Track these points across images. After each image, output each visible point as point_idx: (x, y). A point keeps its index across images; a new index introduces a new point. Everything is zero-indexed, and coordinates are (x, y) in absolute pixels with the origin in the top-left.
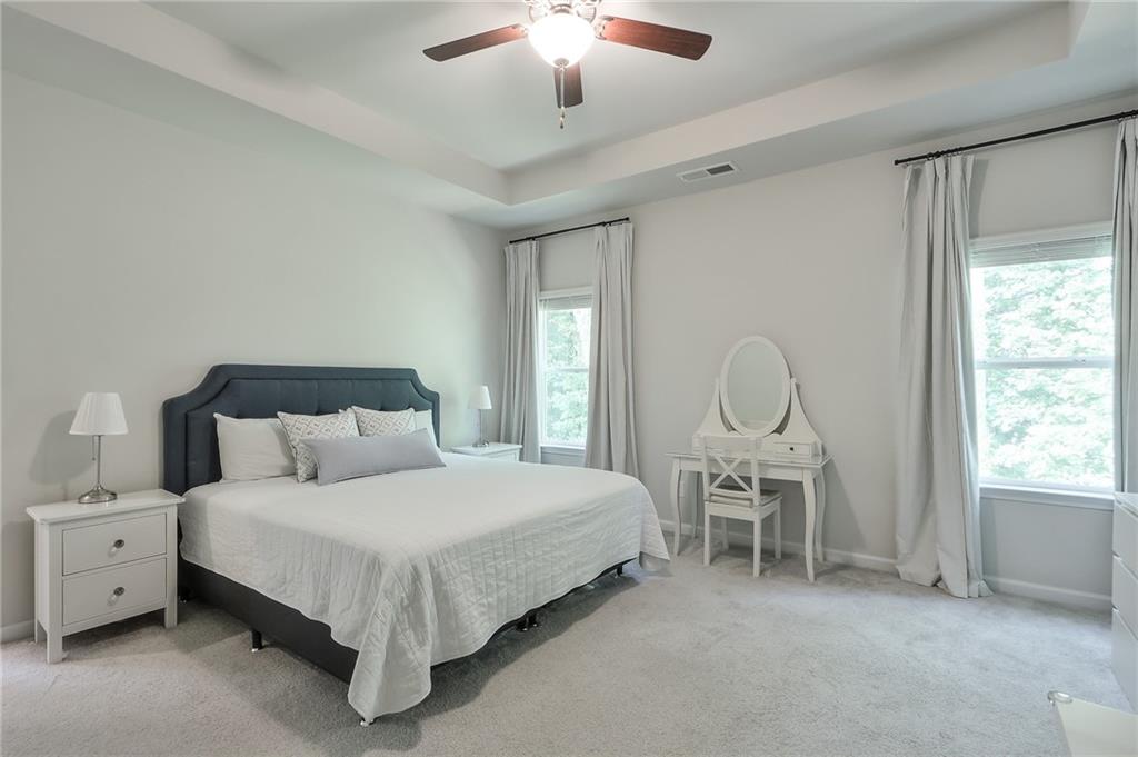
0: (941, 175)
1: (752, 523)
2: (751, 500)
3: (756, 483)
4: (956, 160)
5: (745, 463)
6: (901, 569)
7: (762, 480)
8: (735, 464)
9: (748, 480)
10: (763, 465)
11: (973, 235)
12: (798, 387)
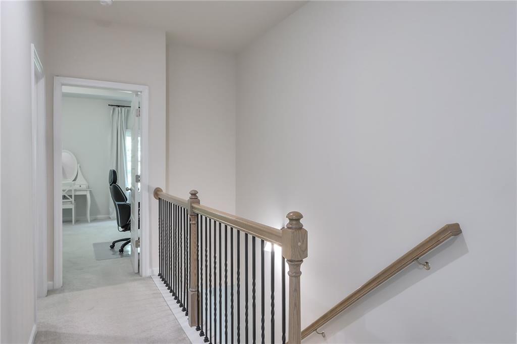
0: (120, 111)
1: (72, 209)
2: (71, 202)
3: (73, 197)
4: (123, 109)
5: (70, 191)
6: (111, 216)
7: (75, 196)
8: (66, 191)
9: (71, 196)
10: (75, 190)
11: (127, 129)
12: (80, 167)
